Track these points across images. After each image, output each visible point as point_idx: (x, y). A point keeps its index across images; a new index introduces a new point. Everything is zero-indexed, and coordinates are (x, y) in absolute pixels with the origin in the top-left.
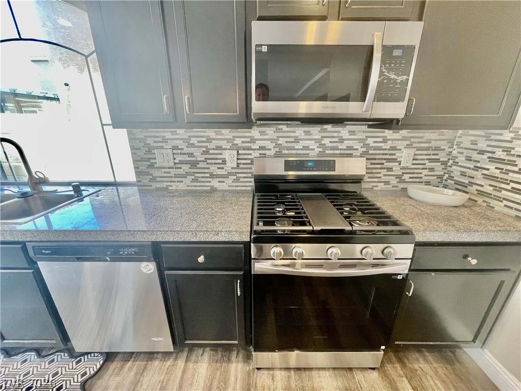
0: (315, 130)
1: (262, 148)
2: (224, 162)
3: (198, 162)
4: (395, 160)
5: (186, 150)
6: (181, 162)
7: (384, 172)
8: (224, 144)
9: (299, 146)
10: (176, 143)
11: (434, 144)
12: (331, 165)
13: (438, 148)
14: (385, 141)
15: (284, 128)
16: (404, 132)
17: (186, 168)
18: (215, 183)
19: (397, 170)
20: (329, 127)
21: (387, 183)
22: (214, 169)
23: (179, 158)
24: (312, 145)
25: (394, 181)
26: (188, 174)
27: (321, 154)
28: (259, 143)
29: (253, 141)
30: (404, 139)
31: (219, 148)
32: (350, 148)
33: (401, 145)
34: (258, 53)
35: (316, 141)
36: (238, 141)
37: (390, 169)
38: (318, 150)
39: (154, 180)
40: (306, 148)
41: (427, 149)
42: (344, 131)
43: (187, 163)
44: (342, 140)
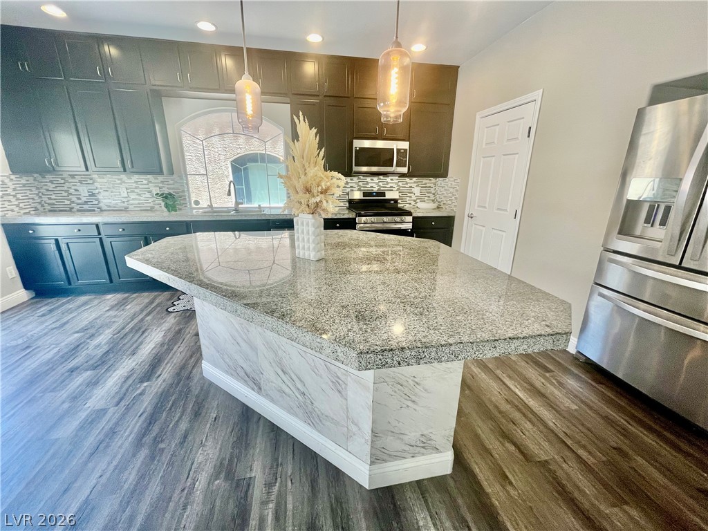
0: (376, 179)
1: (351, 187)
4: (412, 193)
7: (408, 198)
9: (368, 186)
11: (428, 185)
12: (383, 194)
13: (430, 187)
14: (407, 183)
15: (362, 177)
16: (415, 179)
19: (414, 198)
20: (381, 177)
21: (410, 204)
24: (374, 185)
27: (379, 189)
28: (350, 185)
30: (415, 183)
32: (391, 187)
33: (414, 185)
34: (356, 150)
35: (377, 183)
37: (411, 197)
38: (377, 188)
40: (372, 187)
41: (425, 187)
42: (388, 179)
44: (388, 183)
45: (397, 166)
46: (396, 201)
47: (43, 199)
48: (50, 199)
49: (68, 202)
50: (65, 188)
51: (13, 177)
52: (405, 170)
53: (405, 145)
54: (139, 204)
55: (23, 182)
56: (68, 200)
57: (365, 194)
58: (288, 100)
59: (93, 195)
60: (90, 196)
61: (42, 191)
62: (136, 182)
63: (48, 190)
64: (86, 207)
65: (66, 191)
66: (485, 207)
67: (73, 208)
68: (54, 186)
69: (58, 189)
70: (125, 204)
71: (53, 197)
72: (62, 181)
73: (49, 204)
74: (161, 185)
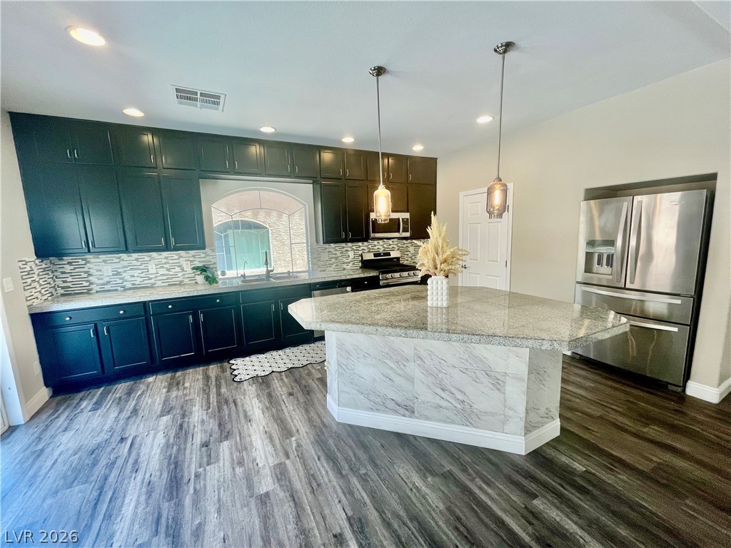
0: (381, 242)
2: (349, 256)
3: (338, 257)
4: (408, 251)
5: (334, 253)
6: (332, 258)
7: (406, 256)
8: (349, 249)
9: (376, 248)
10: (330, 250)
11: (419, 245)
12: (389, 254)
14: (404, 244)
17: (333, 260)
18: (345, 266)
19: (410, 255)
20: (385, 241)
22: (345, 260)
23: (331, 256)
24: (380, 247)
25: (410, 259)
26: (334, 263)
27: (384, 250)
28: (362, 248)
29: (360, 247)
30: (410, 243)
31: (347, 250)
33: (409, 245)
34: (372, 221)
35: (382, 246)
36: (354, 247)
37: (408, 255)
39: (319, 267)
40: (378, 248)
42: (390, 242)
43: (334, 258)
44: (390, 245)
45: (403, 231)
46: (398, 259)
47: (56, 283)
48: (64, 282)
49: (87, 284)
50: (86, 269)
51: (37, 261)
52: (408, 234)
53: (407, 215)
54: (167, 279)
55: (44, 266)
56: (87, 281)
57: (375, 255)
58: (311, 181)
59: (118, 274)
60: (113, 275)
61: (56, 274)
62: (166, 258)
63: (64, 273)
64: (107, 287)
65: (85, 272)
66: (477, 260)
67: (91, 290)
68: (72, 267)
69: (77, 270)
70: (153, 281)
71: (69, 280)
72: (83, 262)
73: (63, 288)
74: (192, 259)
